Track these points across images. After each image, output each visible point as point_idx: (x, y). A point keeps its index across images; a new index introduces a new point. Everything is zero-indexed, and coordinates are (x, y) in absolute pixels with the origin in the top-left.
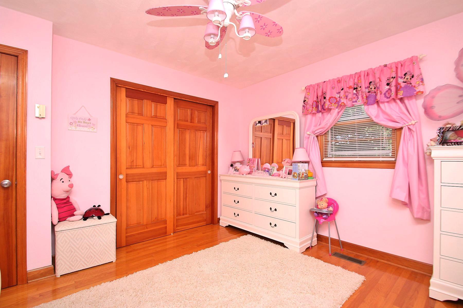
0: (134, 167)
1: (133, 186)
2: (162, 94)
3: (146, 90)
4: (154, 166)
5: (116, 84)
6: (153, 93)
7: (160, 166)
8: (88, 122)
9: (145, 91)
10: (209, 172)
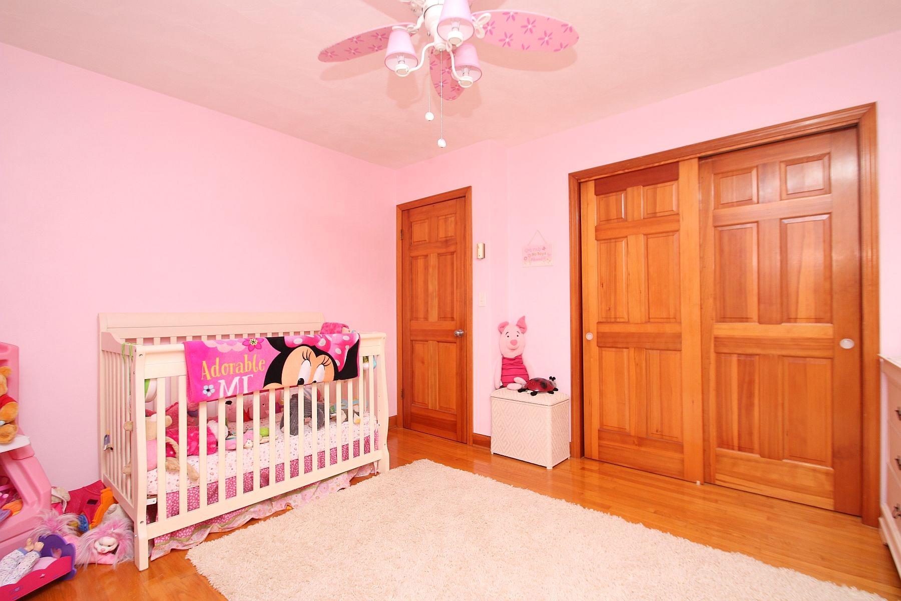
0: (612, 321)
1: (610, 355)
2: (662, 163)
3: (628, 169)
4: (651, 320)
5: (578, 180)
6: (643, 169)
7: (665, 320)
8: (542, 251)
9: (626, 171)
10: (847, 344)
